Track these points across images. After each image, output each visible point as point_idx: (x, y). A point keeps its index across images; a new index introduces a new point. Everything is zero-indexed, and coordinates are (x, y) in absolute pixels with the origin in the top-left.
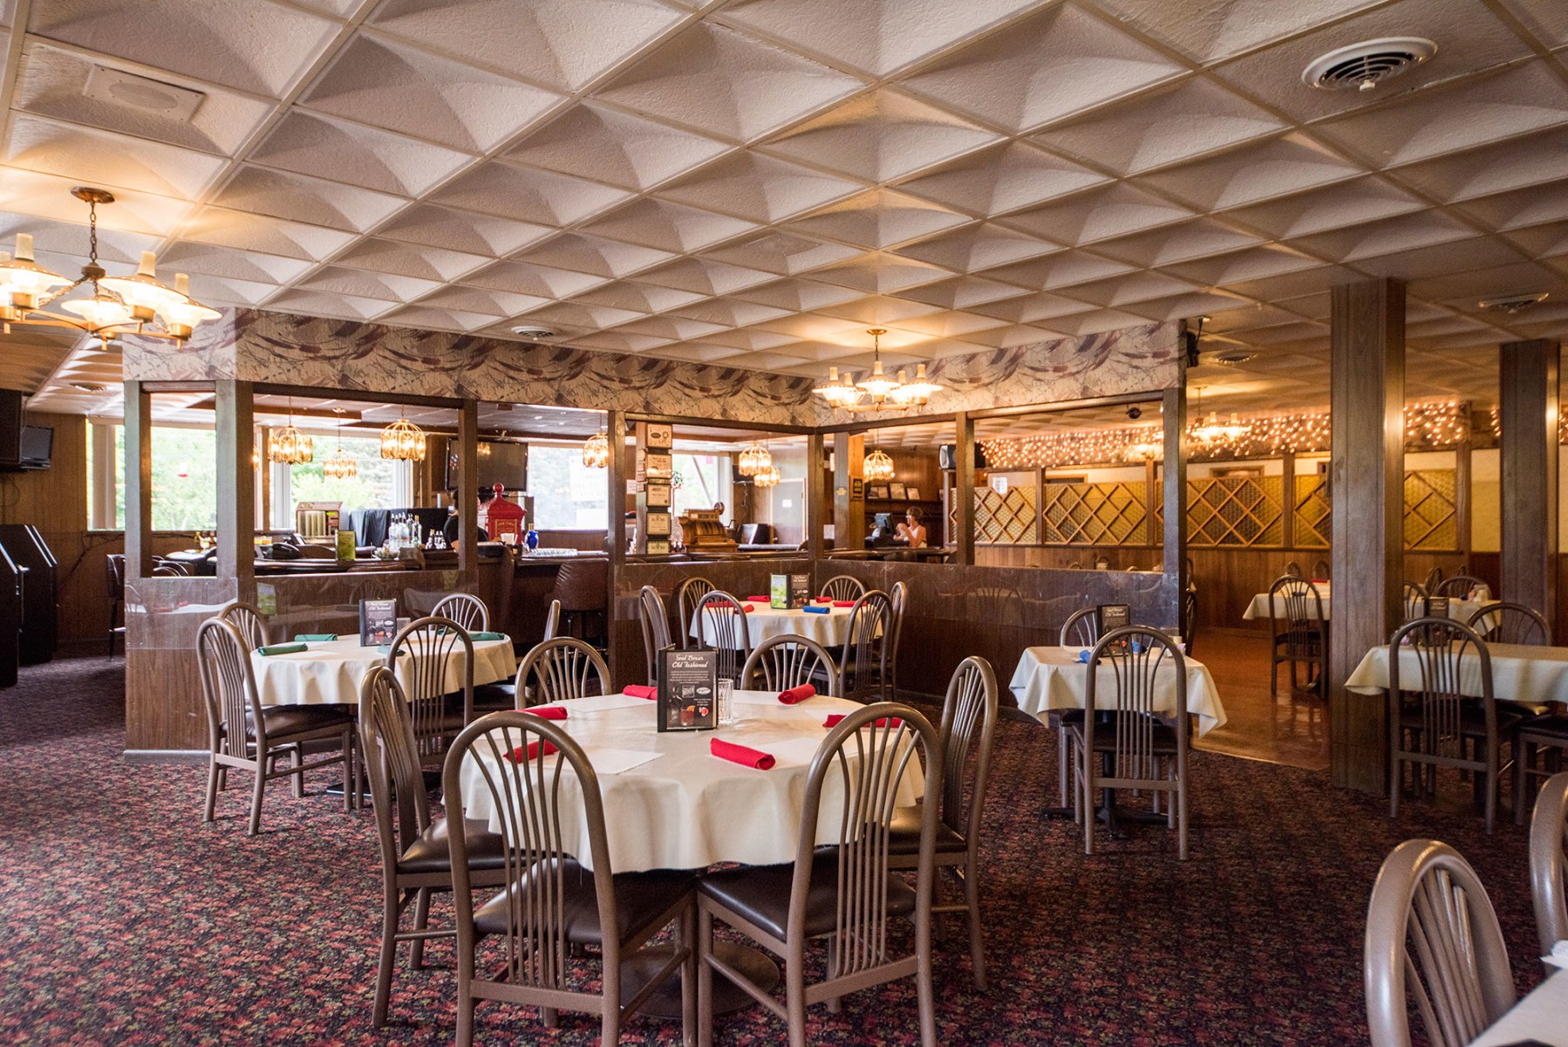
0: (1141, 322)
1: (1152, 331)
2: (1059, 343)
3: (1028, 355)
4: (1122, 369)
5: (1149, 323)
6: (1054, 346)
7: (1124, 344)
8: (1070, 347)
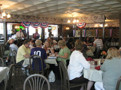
0: (100, 15)
1: (102, 16)
2: (92, 17)
3: (88, 18)
4: (98, 20)
5: (101, 15)
6: (91, 17)
7: (99, 17)
8: (93, 17)
